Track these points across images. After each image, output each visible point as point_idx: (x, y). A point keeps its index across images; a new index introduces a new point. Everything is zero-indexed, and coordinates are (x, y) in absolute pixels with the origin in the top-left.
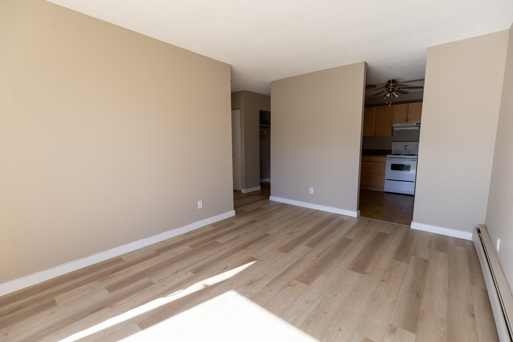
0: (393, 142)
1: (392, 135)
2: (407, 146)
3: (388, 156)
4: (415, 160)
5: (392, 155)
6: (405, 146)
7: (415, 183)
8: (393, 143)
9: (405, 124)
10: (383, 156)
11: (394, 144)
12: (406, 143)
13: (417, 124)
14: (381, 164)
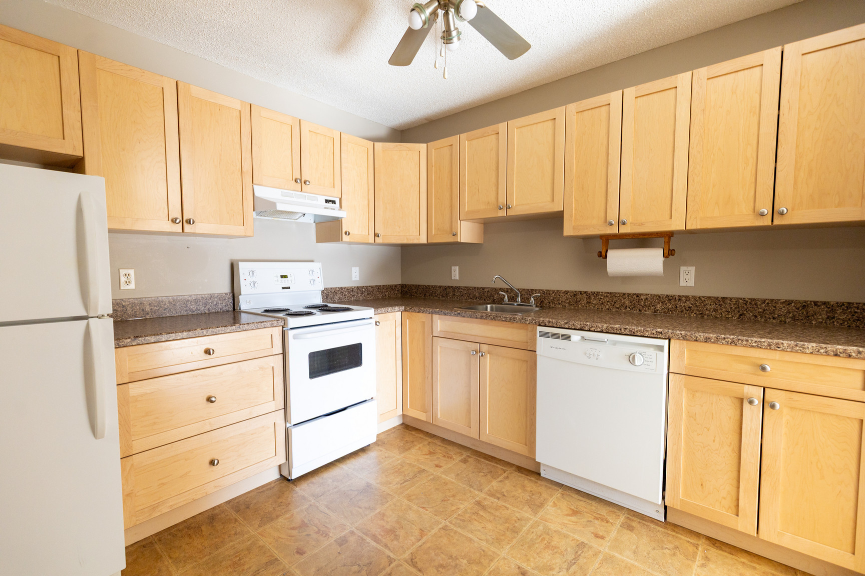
2: (286, 276)
6: (282, 277)
9: (296, 196)
12: (284, 268)
13: (327, 201)
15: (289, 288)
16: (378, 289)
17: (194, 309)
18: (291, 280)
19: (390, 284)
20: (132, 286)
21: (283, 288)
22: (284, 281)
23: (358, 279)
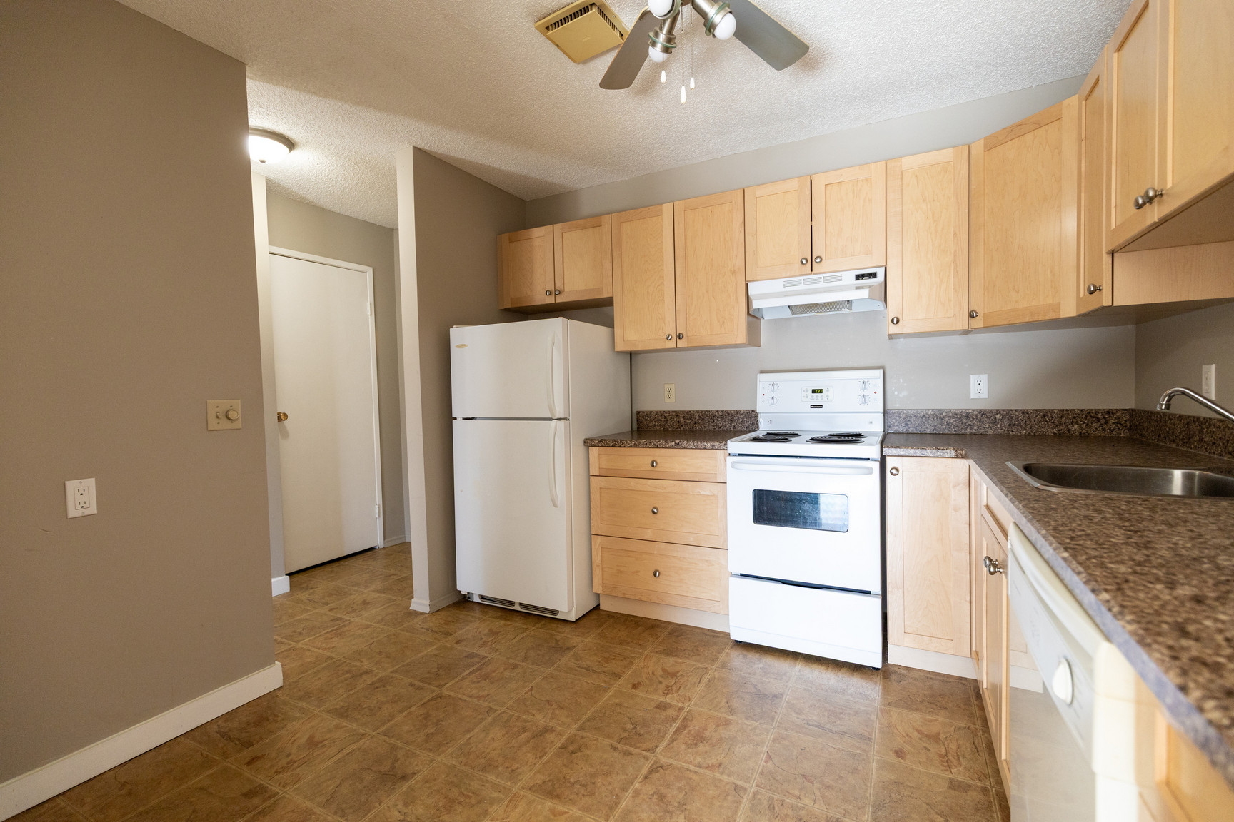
0: (762, 372)
1: (753, 337)
2: (821, 391)
3: (734, 445)
4: (870, 471)
5: (757, 439)
6: (814, 391)
7: (878, 601)
8: (761, 377)
9: (806, 282)
10: (713, 448)
11: (764, 381)
12: (817, 380)
13: (858, 277)
14: (706, 490)
15: (821, 406)
16: (1045, 416)
17: (721, 425)
18: (827, 396)
19: (1086, 407)
20: (673, 399)
21: (812, 407)
22: (817, 397)
23: (985, 395)
